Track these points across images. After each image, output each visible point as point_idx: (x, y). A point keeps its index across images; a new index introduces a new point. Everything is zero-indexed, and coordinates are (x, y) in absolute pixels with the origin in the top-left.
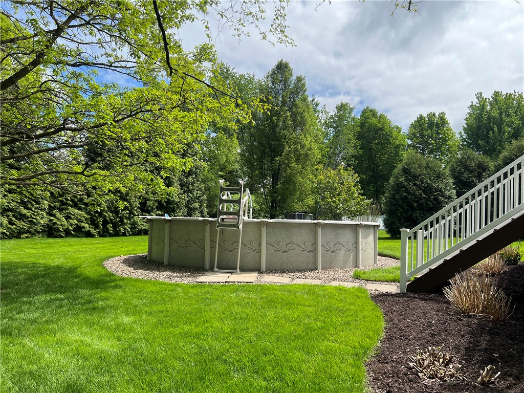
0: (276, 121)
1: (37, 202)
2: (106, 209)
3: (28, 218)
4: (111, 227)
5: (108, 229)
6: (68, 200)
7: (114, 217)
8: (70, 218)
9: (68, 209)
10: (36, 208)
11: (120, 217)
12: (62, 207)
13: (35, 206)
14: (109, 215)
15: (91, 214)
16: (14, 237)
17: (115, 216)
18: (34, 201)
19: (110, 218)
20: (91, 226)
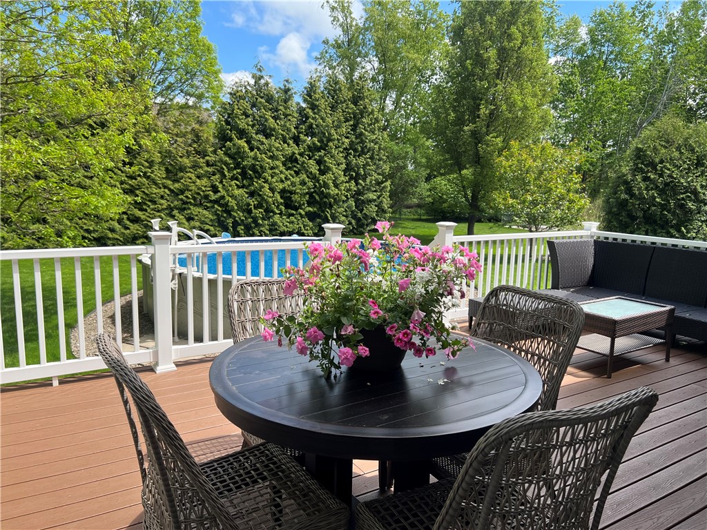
0: (470, 67)
1: (154, 202)
2: (236, 208)
3: (143, 221)
4: (242, 229)
5: (238, 232)
6: (189, 198)
7: (245, 217)
8: (193, 219)
9: (190, 209)
10: (153, 210)
11: (252, 218)
12: (184, 206)
13: (152, 207)
14: (238, 214)
15: (218, 215)
16: (128, 242)
17: (247, 216)
18: (150, 201)
19: (240, 219)
20: (218, 229)
